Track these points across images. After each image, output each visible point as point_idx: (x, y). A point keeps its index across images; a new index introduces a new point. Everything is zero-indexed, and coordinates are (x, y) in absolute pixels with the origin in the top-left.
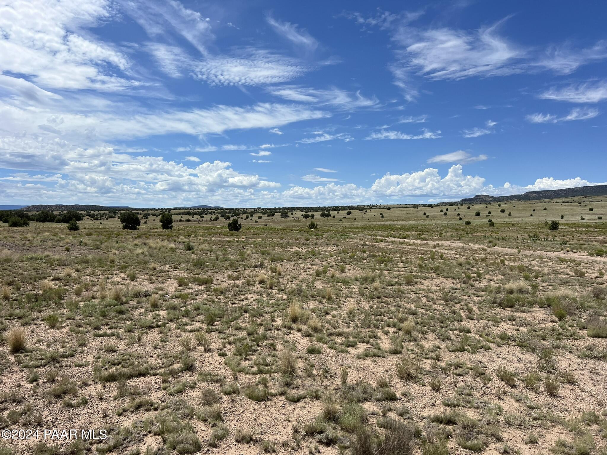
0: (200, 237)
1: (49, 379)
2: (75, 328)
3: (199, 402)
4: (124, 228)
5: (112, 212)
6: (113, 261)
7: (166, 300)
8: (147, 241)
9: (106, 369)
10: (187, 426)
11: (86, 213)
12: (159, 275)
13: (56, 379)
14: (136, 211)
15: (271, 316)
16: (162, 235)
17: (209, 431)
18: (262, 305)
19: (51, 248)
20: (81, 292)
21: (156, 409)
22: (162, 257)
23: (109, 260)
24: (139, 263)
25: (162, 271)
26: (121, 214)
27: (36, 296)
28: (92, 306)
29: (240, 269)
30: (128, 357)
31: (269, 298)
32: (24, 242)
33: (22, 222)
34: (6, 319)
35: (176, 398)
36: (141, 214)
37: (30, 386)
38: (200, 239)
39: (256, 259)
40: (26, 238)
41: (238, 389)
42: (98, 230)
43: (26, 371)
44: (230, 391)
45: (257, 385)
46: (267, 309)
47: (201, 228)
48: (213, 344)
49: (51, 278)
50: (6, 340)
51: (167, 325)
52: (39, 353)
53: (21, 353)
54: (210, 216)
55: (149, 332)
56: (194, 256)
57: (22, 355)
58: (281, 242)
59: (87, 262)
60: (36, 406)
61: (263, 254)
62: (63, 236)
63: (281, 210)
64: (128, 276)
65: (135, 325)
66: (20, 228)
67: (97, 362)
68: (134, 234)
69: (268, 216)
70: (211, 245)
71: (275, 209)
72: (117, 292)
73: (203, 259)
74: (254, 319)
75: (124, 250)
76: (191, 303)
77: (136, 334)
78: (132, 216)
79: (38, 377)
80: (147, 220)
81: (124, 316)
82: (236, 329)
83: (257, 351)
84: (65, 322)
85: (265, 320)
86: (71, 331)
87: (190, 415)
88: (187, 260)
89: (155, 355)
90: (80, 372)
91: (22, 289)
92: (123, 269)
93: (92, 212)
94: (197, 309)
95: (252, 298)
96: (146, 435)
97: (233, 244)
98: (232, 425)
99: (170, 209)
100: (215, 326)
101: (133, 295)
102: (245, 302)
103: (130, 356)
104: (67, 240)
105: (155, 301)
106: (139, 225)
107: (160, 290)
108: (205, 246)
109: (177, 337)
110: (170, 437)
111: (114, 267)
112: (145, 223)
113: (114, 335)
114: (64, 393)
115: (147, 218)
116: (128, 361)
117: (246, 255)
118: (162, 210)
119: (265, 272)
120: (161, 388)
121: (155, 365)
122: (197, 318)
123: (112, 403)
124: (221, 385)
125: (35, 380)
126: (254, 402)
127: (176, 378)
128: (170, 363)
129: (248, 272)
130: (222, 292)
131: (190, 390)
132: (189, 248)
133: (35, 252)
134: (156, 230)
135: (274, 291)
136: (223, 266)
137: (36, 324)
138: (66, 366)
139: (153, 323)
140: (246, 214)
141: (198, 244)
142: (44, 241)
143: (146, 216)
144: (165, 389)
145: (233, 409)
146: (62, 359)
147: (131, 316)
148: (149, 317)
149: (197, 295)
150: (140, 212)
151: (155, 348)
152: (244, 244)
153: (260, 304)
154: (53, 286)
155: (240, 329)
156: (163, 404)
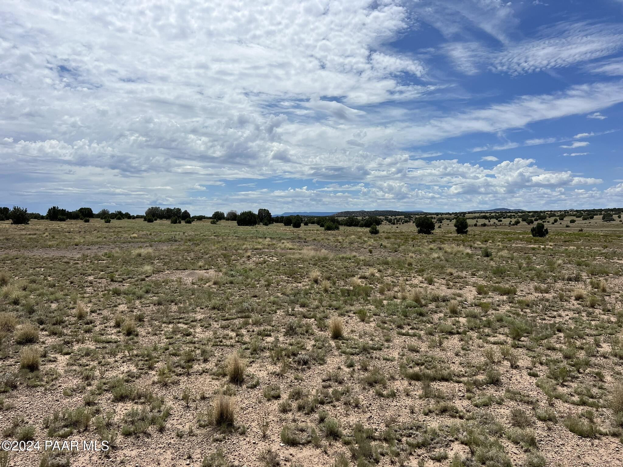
0: (500, 243)
1: (362, 367)
2: (381, 324)
3: (508, 421)
4: (419, 232)
5: (407, 216)
6: (410, 264)
7: (465, 308)
8: (442, 246)
9: (411, 367)
10: (496, 443)
11: (384, 218)
12: (456, 280)
13: (368, 368)
14: (430, 216)
15: (595, 340)
16: (458, 240)
17: (522, 456)
18: (581, 325)
19: (357, 250)
20: (384, 291)
21: (461, 417)
22: (459, 263)
23: (407, 263)
24: (436, 267)
25: (458, 277)
26: (416, 218)
27: (348, 291)
28: (394, 306)
29: (549, 280)
30: (430, 359)
31: (590, 318)
32: (336, 244)
33: (334, 226)
34: (327, 309)
35: (482, 411)
36: (435, 218)
37: (347, 370)
38: (499, 245)
39: (571, 270)
40: (338, 240)
41: (555, 417)
42: (395, 234)
43: (344, 356)
44: (545, 417)
45: (580, 418)
46: (587, 331)
47: (498, 233)
48: (521, 361)
49: (359, 276)
50: (328, 327)
51: (468, 333)
52: (353, 342)
53: (340, 340)
54: (509, 220)
55: (449, 337)
56: (492, 263)
57: (341, 342)
58: (604, 251)
59: (387, 263)
60: (353, 389)
61: (579, 264)
62: (366, 239)
63: (603, 212)
64: (426, 280)
65: (436, 329)
66: (332, 232)
67: (402, 359)
68: (429, 239)
69: (584, 219)
70: (511, 252)
71: (594, 211)
72: (416, 294)
73: (503, 267)
74: (572, 340)
75: (420, 254)
76: (493, 314)
77: (437, 338)
78: (426, 221)
79: (354, 363)
80: (441, 224)
81: (425, 319)
82: (549, 349)
83: (578, 378)
84: (372, 317)
85: (586, 343)
86: (378, 326)
87: (499, 432)
88: (485, 267)
89: (457, 362)
90: (387, 366)
91: (337, 284)
92: (421, 272)
93: (390, 217)
94: (500, 320)
95: (567, 315)
96: (453, 441)
97: (538, 251)
98: (549, 455)
99: (464, 213)
100: (522, 341)
101: (431, 299)
102: (558, 320)
103: (432, 358)
104: (369, 243)
105: (454, 307)
106: (434, 229)
107: (458, 296)
108: (505, 253)
109: (479, 347)
110: (479, 451)
111: (411, 269)
112: (439, 227)
113: (416, 336)
114: (376, 383)
115: (441, 222)
116: (430, 363)
117: (556, 265)
118: (456, 214)
119: (583, 287)
120: (465, 397)
121: (458, 372)
122: (500, 330)
123: (418, 402)
124: (533, 409)
125: (351, 366)
126: (576, 436)
127: (481, 390)
128: (474, 373)
129: (559, 285)
130: (528, 305)
131: (496, 406)
132: (487, 255)
133: (345, 253)
134: (450, 235)
135: (597, 311)
136: (527, 276)
137: (349, 316)
138: (376, 358)
139: (453, 329)
140: (554, 218)
141: (496, 250)
142: (351, 243)
143: (440, 220)
144: (469, 398)
145: (550, 438)
146: (372, 351)
147: (431, 320)
148: (449, 322)
149: (499, 306)
150: (433, 216)
151: (457, 355)
152: (552, 252)
153: (578, 323)
154: (361, 284)
155: (554, 349)
156: (468, 414)
